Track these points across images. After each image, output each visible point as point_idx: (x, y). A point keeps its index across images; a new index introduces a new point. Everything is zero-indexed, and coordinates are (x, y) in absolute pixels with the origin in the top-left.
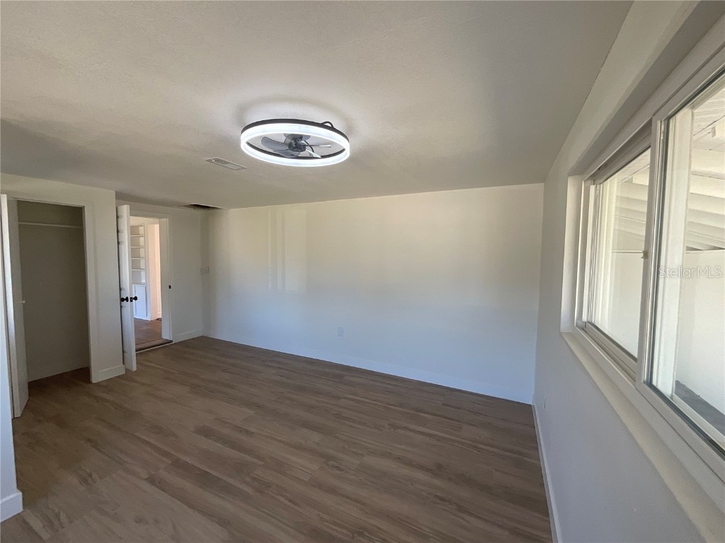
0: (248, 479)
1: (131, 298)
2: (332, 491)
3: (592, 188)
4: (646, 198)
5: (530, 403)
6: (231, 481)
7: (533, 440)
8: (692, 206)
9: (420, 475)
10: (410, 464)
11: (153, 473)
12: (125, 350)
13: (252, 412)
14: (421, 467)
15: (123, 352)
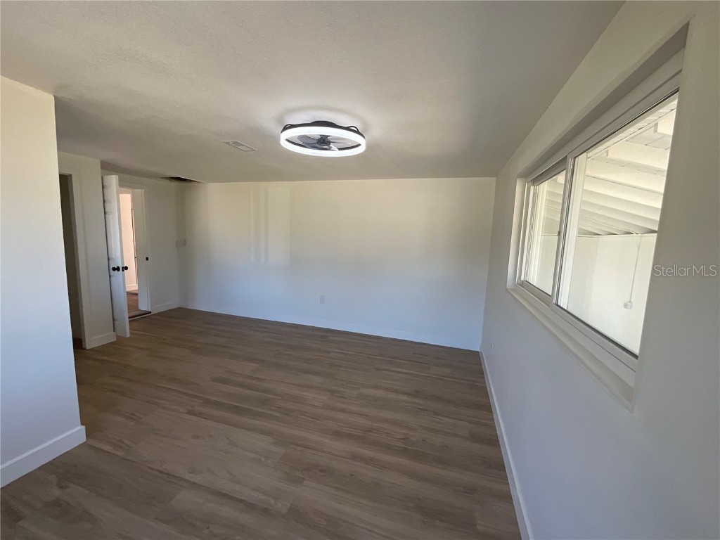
0: (273, 408)
1: (123, 268)
2: (343, 411)
3: (532, 187)
4: (562, 193)
5: (478, 350)
6: (260, 410)
7: (481, 373)
8: (585, 199)
9: (405, 398)
10: (396, 391)
11: (191, 409)
12: (115, 318)
13: (256, 365)
14: (405, 393)
15: (114, 319)
